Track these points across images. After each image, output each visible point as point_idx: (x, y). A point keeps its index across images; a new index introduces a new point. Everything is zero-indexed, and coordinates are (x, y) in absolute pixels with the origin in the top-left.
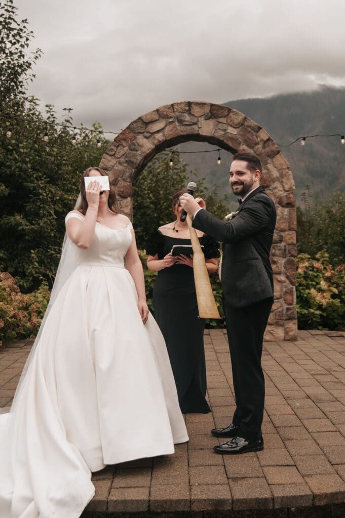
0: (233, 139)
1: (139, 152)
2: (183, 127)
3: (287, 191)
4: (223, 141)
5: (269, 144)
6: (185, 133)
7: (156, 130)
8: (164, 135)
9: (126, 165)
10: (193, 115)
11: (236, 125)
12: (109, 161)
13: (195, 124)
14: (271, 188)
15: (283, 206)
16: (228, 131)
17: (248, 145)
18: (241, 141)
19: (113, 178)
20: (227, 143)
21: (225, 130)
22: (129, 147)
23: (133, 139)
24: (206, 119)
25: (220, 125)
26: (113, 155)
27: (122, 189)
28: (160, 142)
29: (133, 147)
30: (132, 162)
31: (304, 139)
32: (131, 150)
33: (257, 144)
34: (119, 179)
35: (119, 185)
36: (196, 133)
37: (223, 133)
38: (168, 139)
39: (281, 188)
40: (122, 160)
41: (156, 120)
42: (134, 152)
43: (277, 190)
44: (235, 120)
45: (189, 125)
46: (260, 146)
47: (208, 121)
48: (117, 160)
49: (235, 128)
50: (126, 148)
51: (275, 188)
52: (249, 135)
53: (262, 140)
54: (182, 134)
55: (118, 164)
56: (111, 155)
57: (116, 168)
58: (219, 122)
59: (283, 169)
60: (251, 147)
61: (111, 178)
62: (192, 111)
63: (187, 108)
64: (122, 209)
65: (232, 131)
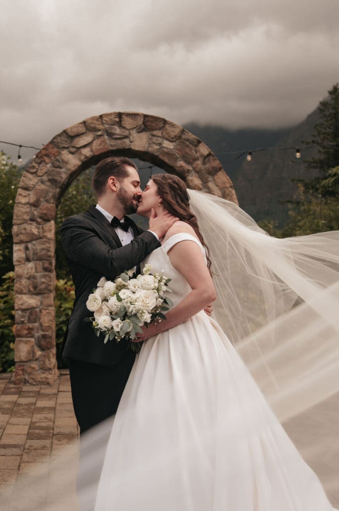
0: (169, 154)
1: (63, 170)
2: (113, 141)
4: (157, 157)
5: (209, 160)
6: (115, 148)
7: (83, 145)
8: (92, 151)
9: (48, 184)
10: (124, 128)
11: (173, 138)
12: (30, 180)
13: (126, 137)
16: (164, 145)
17: (185, 161)
18: (178, 156)
19: (35, 199)
20: (163, 158)
21: (160, 144)
22: (53, 163)
23: (56, 154)
24: (139, 132)
25: (155, 138)
26: (35, 173)
27: (45, 212)
28: (87, 157)
29: (57, 164)
30: (56, 181)
31: (250, 154)
32: (55, 167)
33: (196, 159)
34: (42, 199)
35: (41, 207)
36: (127, 147)
37: (158, 147)
38: (96, 154)
40: (45, 178)
41: (83, 134)
42: (58, 170)
44: (172, 132)
45: (120, 139)
46: (199, 162)
47: (141, 134)
48: (39, 178)
49: (171, 142)
50: (49, 165)
52: (187, 150)
53: (202, 155)
54: (112, 148)
55: (40, 183)
56: (32, 173)
57: (38, 187)
58: (154, 136)
59: (226, 188)
60: (189, 163)
61: (32, 198)
62: (123, 122)
63: (117, 120)
64: (45, 234)
65: (168, 145)
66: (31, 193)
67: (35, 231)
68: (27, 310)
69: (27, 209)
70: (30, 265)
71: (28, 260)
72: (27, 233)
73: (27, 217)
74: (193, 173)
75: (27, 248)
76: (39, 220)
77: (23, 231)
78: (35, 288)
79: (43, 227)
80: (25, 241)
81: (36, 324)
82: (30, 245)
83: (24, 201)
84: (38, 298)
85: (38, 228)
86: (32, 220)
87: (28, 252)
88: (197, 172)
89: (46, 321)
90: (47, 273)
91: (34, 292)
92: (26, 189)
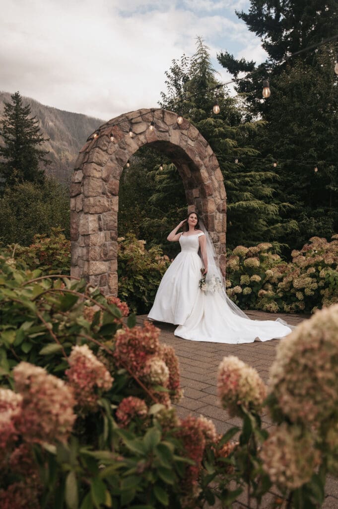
0: (191, 150)
1: (126, 151)
2: (159, 133)
3: (222, 200)
4: (184, 151)
5: (212, 158)
6: (161, 139)
7: (140, 132)
8: (146, 138)
9: (116, 162)
10: (165, 123)
11: (194, 138)
12: (103, 156)
13: (167, 131)
14: (213, 196)
15: (219, 212)
16: (189, 143)
17: (200, 158)
18: (197, 153)
19: (106, 175)
20: (187, 153)
21: (186, 141)
22: (119, 145)
23: (122, 136)
24: (174, 129)
25: (183, 136)
26: (106, 150)
27: (114, 187)
28: (143, 144)
29: (123, 146)
30: (122, 160)
32: (121, 148)
33: (206, 157)
34: (111, 176)
35: (110, 182)
36: (168, 140)
37: (185, 143)
38: (149, 142)
39: (219, 197)
40: (113, 157)
41: (140, 122)
42: (123, 150)
43: (217, 199)
44: (193, 134)
45: (163, 132)
46: (207, 159)
47: (175, 131)
48: (109, 156)
49: (192, 141)
50: (117, 145)
51: (216, 196)
52: (201, 149)
53: (209, 155)
54: (159, 139)
55: (110, 160)
56: (104, 151)
57: (108, 164)
58: (182, 133)
59: (220, 181)
60: (202, 159)
61: (104, 174)
62: (165, 119)
63: (162, 115)
64: (113, 207)
65: (192, 144)
66: (104, 169)
67: (106, 204)
68: (99, 275)
69: (99, 183)
70: (102, 234)
71: (100, 229)
72: (101, 205)
73: (100, 191)
74: (203, 167)
75: (99, 219)
76: (109, 194)
77: (98, 203)
78: (106, 255)
79: (111, 200)
80: (99, 212)
81: (106, 287)
82: (101, 216)
83: (98, 175)
84: (107, 263)
85: (108, 201)
86: (103, 193)
87: (100, 222)
88: (206, 167)
89: (113, 284)
90: (113, 242)
91: (105, 259)
92: (100, 164)
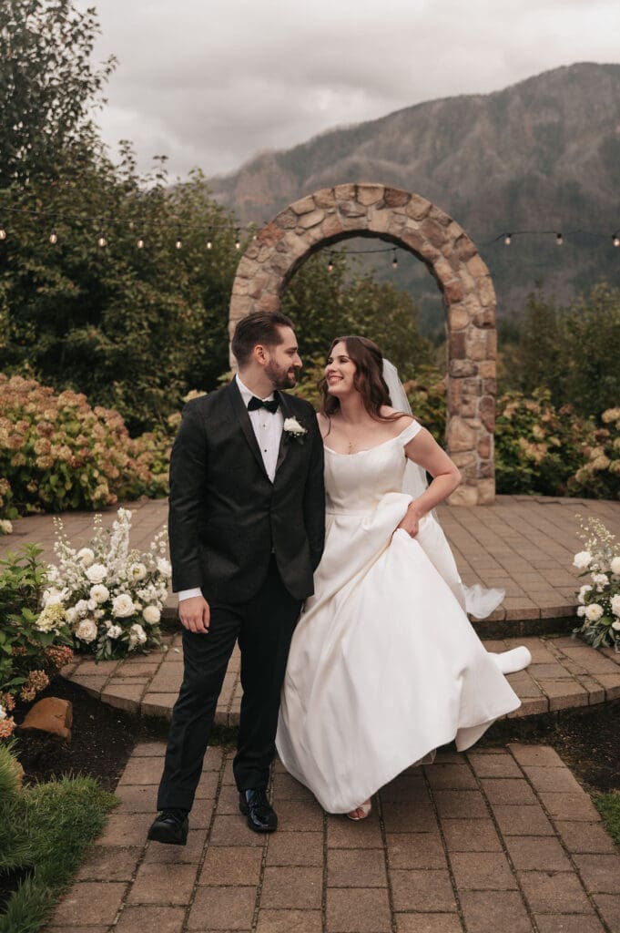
0: (413, 235)
1: (288, 255)
2: (347, 220)
3: (483, 306)
4: (400, 238)
5: (461, 242)
6: (350, 229)
7: (311, 224)
8: (322, 232)
9: (271, 271)
10: (360, 203)
11: (418, 217)
12: (250, 267)
13: (363, 215)
14: (463, 302)
15: (479, 327)
16: (408, 225)
17: (433, 244)
18: (425, 238)
19: (255, 289)
20: (406, 241)
21: (403, 224)
22: (276, 248)
23: (281, 236)
24: (378, 209)
25: (397, 217)
26: (255, 258)
27: (267, 305)
28: (317, 240)
29: (281, 247)
30: (280, 268)
31: (510, 236)
32: (279, 251)
33: (445, 242)
34: (263, 290)
35: (262, 299)
36: (364, 228)
37: (400, 228)
38: (327, 236)
39: (477, 303)
40: (267, 264)
41: (312, 211)
42: (283, 254)
43: (471, 306)
44: (417, 210)
45: (355, 217)
46: (450, 246)
47: (381, 211)
48: (260, 264)
49: (416, 221)
50: (272, 249)
51: (469, 303)
52: (435, 231)
53: (452, 237)
54: (346, 229)
55: (261, 270)
56: (252, 259)
57: (257, 275)
58: (396, 213)
59: (480, 276)
60: (438, 247)
61: (252, 290)
62: (359, 198)
63: (353, 194)
65: (413, 225)
66: (250, 282)
69: (246, 301)
74: (442, 259)
83: (242, 291)
88: (446, 257)
92: (245, 277)
